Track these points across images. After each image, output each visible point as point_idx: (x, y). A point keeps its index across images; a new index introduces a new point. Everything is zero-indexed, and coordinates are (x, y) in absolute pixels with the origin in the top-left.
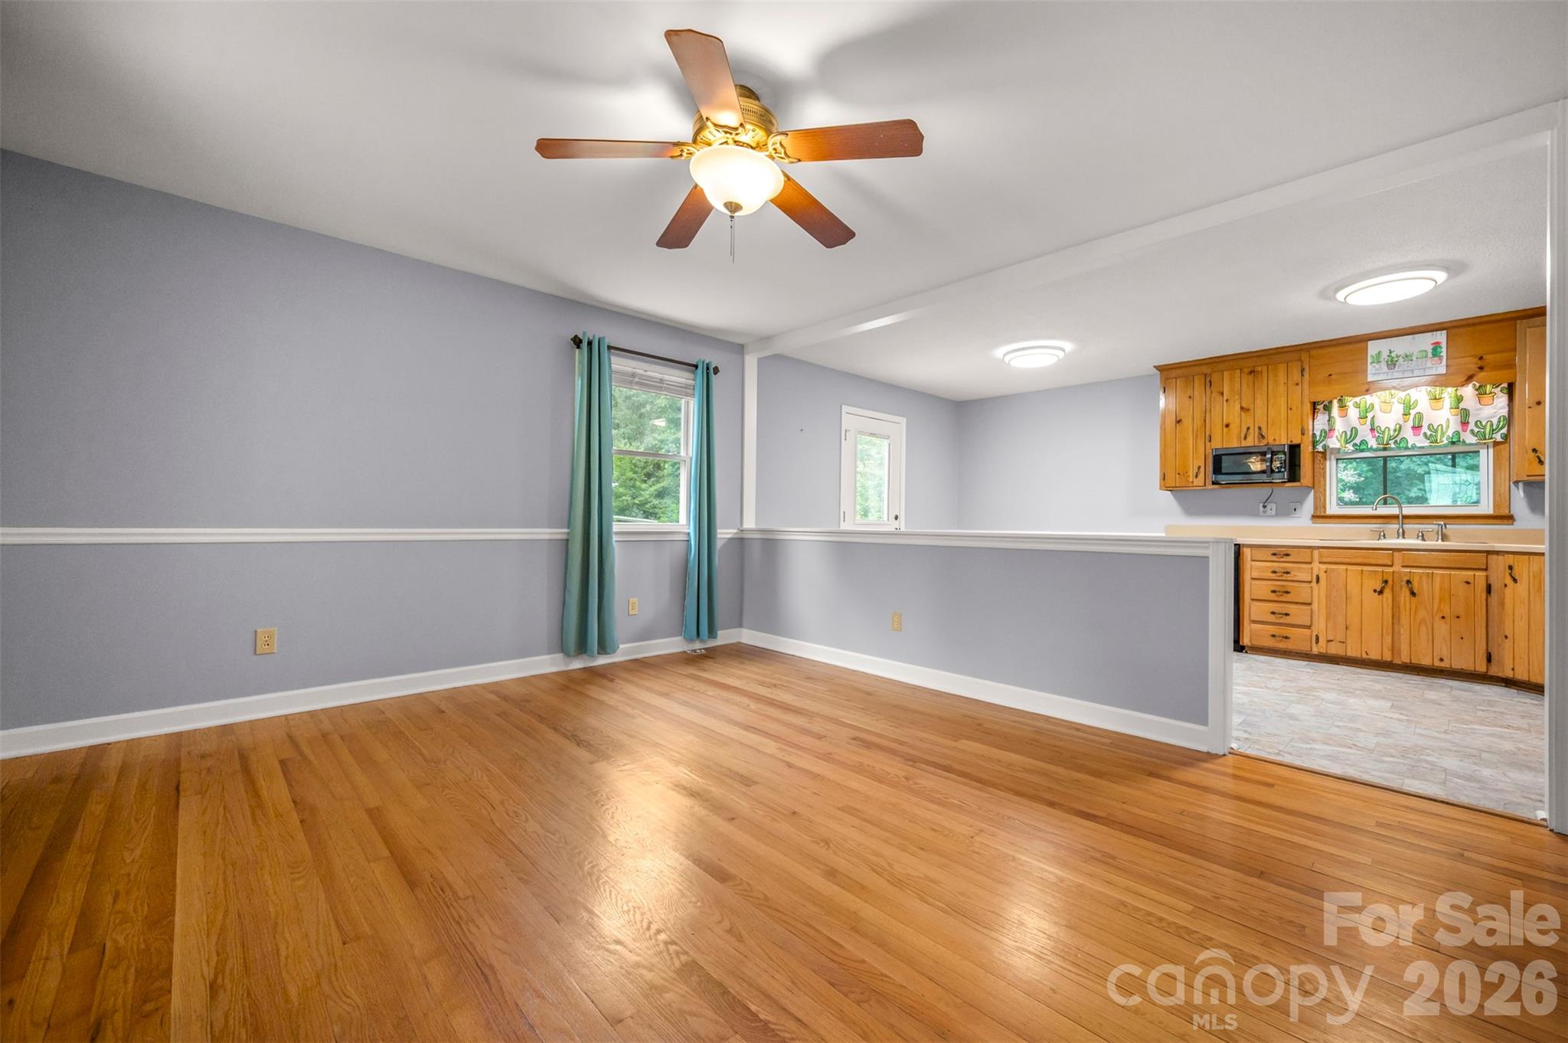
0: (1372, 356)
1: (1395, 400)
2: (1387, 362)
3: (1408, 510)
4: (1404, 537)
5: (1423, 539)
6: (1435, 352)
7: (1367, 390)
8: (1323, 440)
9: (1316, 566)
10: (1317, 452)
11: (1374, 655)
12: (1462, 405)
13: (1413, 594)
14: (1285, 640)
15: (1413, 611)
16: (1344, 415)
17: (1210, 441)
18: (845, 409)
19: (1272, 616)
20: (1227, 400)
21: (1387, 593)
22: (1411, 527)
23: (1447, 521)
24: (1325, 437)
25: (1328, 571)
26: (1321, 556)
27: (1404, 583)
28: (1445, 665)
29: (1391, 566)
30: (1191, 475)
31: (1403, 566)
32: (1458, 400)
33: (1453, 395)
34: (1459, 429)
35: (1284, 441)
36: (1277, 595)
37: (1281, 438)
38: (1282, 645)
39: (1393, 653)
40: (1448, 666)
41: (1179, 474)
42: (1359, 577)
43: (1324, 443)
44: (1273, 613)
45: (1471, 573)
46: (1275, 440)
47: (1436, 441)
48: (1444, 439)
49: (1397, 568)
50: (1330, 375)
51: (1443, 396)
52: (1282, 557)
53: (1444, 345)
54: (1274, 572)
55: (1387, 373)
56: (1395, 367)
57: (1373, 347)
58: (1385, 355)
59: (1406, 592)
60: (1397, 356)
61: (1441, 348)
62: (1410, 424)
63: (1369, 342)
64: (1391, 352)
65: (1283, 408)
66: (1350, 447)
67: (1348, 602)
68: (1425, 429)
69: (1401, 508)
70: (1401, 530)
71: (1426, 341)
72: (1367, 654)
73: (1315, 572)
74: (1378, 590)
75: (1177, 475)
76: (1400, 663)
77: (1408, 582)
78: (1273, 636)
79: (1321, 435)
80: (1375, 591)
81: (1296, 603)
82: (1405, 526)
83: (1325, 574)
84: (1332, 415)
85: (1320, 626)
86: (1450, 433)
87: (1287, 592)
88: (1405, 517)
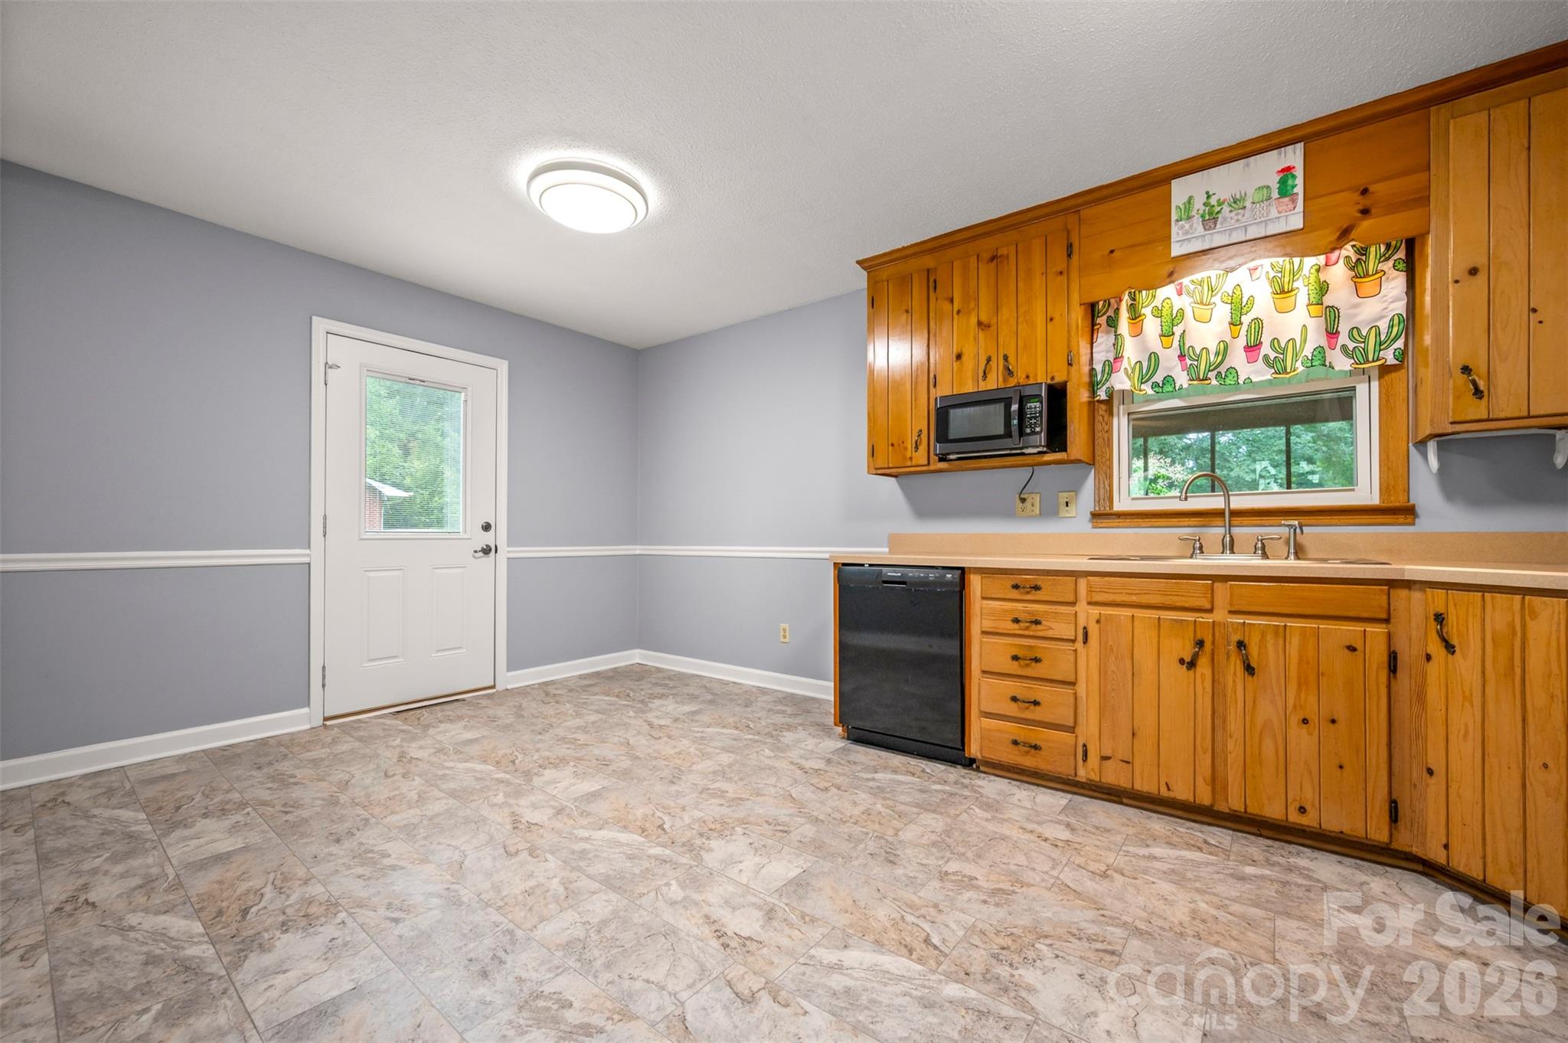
0: (1178, 207)
1: (1216, 299)
2: (1202, 216)
3: (1238, 502)
4: (1232, 552)
5: (1265, 556)
6: (1284, 191)
7: (1171, 274)
8: (1107, 380)
9: (1082, 607)
10: (1098, 401)
11: (1182, 793)
12: (1328, 300)
13: (1249, 669)
14: (1033, 751)
15: (1249, 704)
16: (1138, 332)
17: (935, 386)
18: (320, 325)
19: (1013, 703)
20: (959, 312)
21: (1204, 666)
22: (1244, 532)
23: (1305, 520)
24: (1109, 375)
25: (1102, 620)
26: (1090, 591)
27: (1233, 647)
28: (1308, 821)
29: (1211, 611)
30: (909, 447)
31: (1231, 612)
32: (1321, 288)
33: (1313, 279)
34: (1324, 342)
35: (1042, 378)
36: (1021, 666)
37: (1039, 372)
38: (1029, 761)
39: (1213, 791)
40: (1315, 824)
41: (892, 445)
42: (1155, 633)
43: (1108, 385)
44: (1014, 699)
45: (1358, 628)
46: (1028, 377)
47: (1285, 371)
48: (1298, 364)
49: (1220, 615)
50: (1112, 252)
51: (1295, 285)
52: (1028, 593)
53: (1299, 172)
54: (1016, 621)
55: (1204, 236)
56: (1215, 224)
57: (1180, 190)
58: (1198, 204)
59: (1235, 665)
60: (1220, 203)
61: (1294, 177)
62: (1242, 342)
63: (1173, 182)
64: (1208, 197)
65: (1040, 320)
66: (1147, 389)
67: (1136, 682)
68: (1266, 349)
69: (1227, 497)
70: (1228, 539)
71: (1266, 168)
72: (1169, 789)
73: (1082, 623)
74: (1188, 659)
75: (890, 448)
76: (1227, 811)
77: (1241, 645)
78: (1015, 743)
79: (1103, 371)
80: (1182, 661)
81: (1052, 681)
82: (1235, 530)
83: (1097, 626)
84: (1118, 333)
85: (1089, 729)
86: (1308, 351)
87: (1037, 660)
88: (1235, 513)
